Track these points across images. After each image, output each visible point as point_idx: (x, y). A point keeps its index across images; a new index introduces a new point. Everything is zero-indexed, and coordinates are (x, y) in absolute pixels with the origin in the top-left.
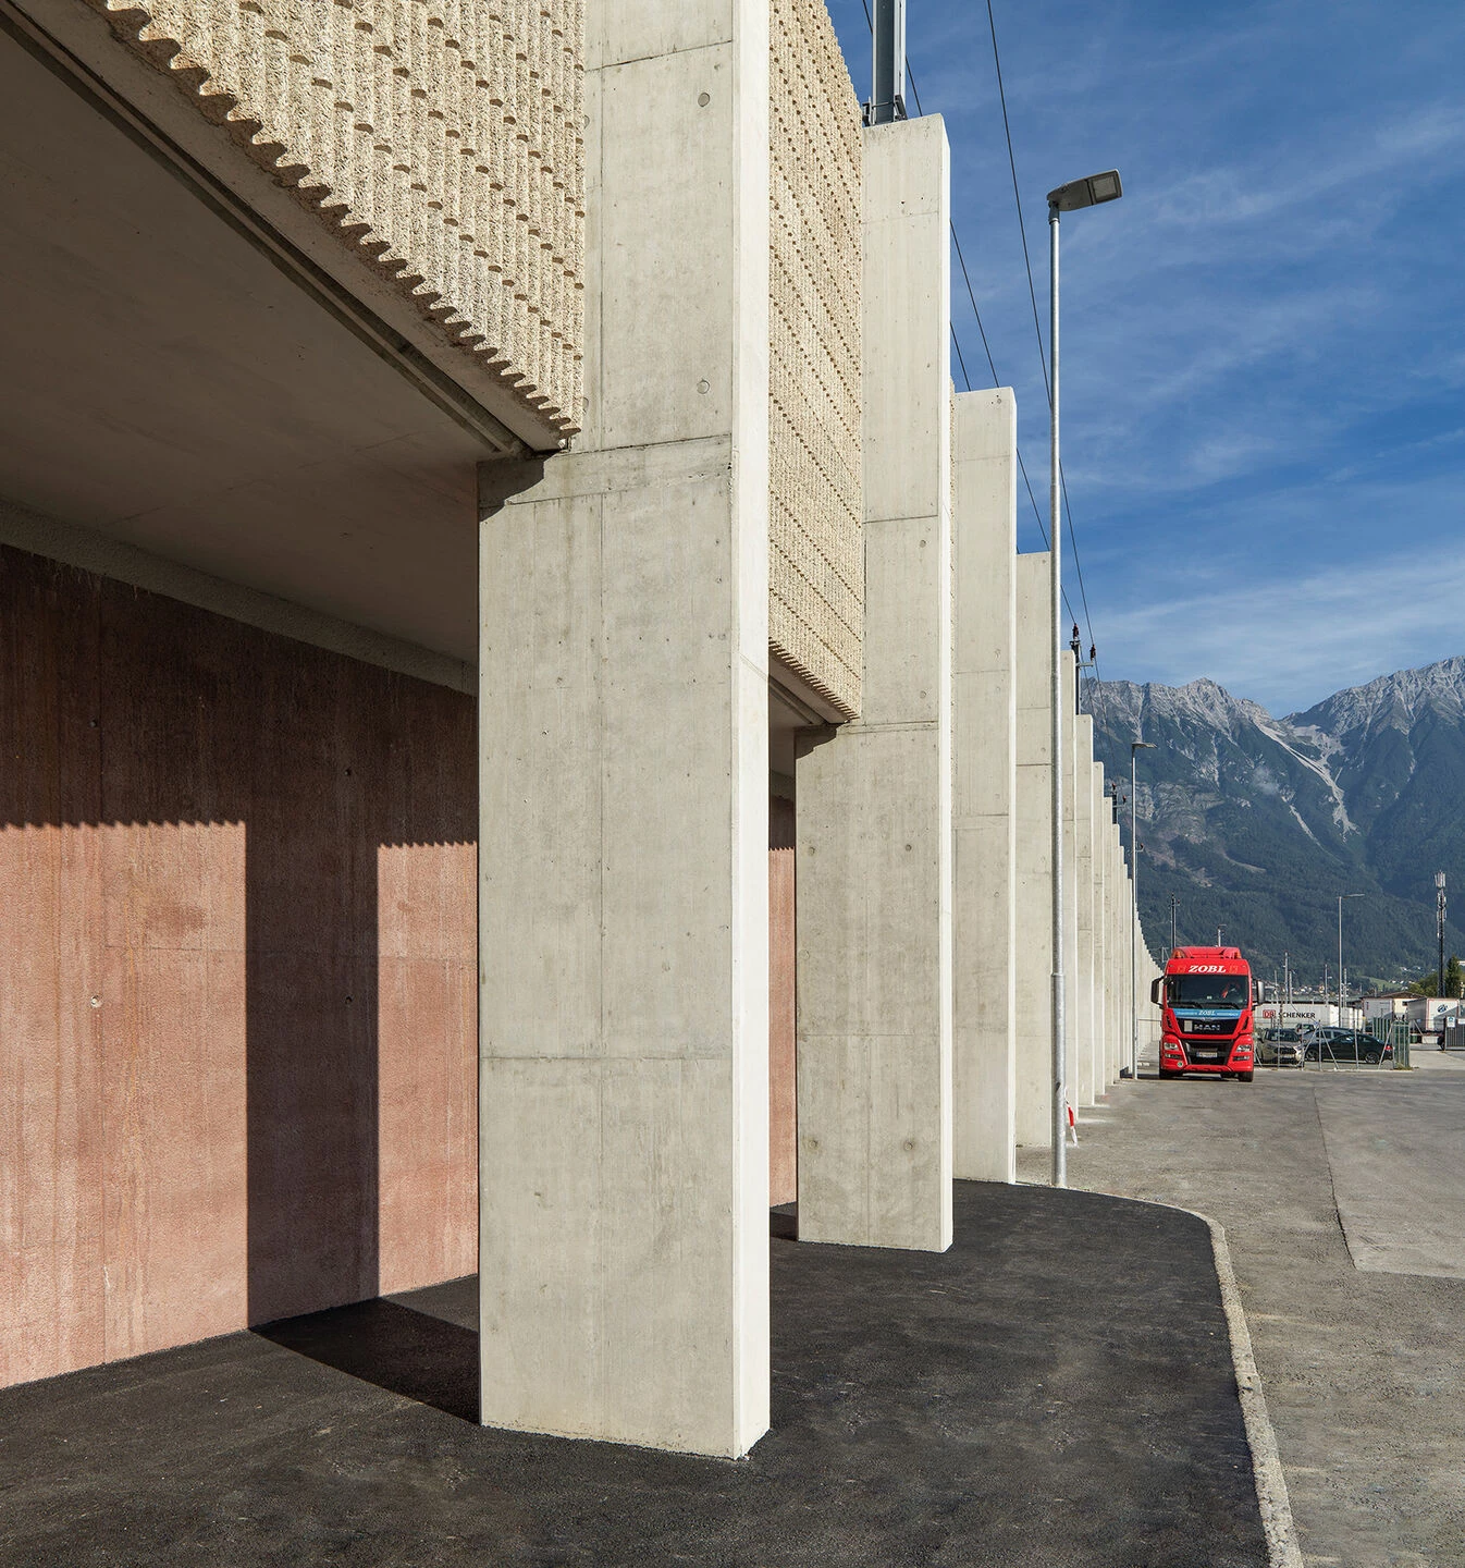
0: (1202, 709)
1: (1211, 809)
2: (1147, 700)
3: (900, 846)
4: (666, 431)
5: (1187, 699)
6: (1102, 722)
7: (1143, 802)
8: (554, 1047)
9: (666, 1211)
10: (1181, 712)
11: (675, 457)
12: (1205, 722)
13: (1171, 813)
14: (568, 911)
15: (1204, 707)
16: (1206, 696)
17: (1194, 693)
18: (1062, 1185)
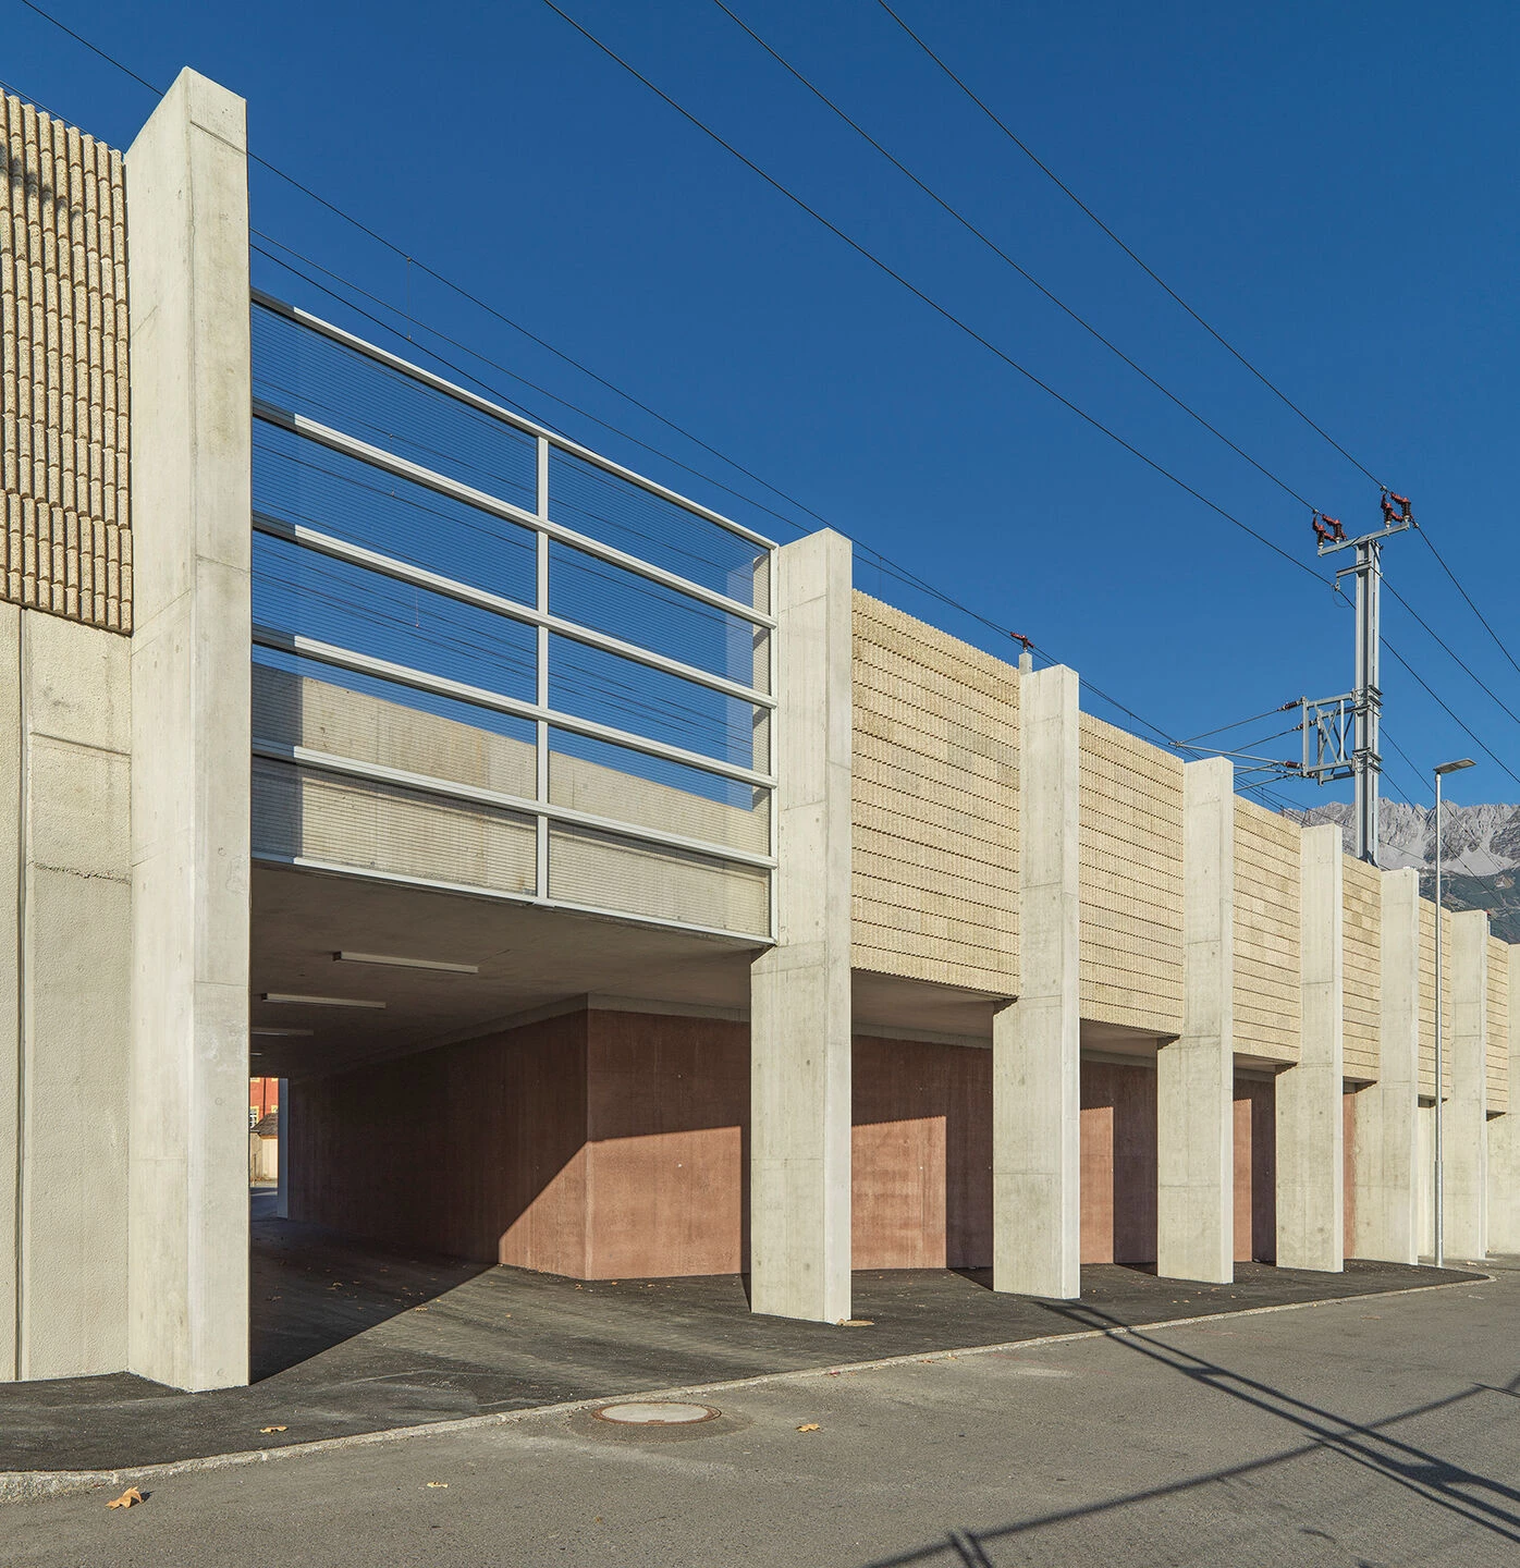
3: (1318, 1112)
4: (1204, 1034)
8: (1177, 1183)
9: (1204, 1223)
11: (1208, 1040)
14: (1180, 1150)
18: (1440, 1266)
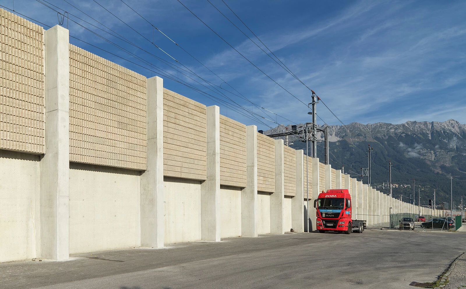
0: (450, 128)
1: (453, 156)
2: (432, 126)
5: (446, 125)
6: (418, 133)
7: (431, 155)
10: (444, 129)
12: (452, 132)
13: (440, 158)
15: (451, 127)
16: (452, 124)
17: (448, 123)
